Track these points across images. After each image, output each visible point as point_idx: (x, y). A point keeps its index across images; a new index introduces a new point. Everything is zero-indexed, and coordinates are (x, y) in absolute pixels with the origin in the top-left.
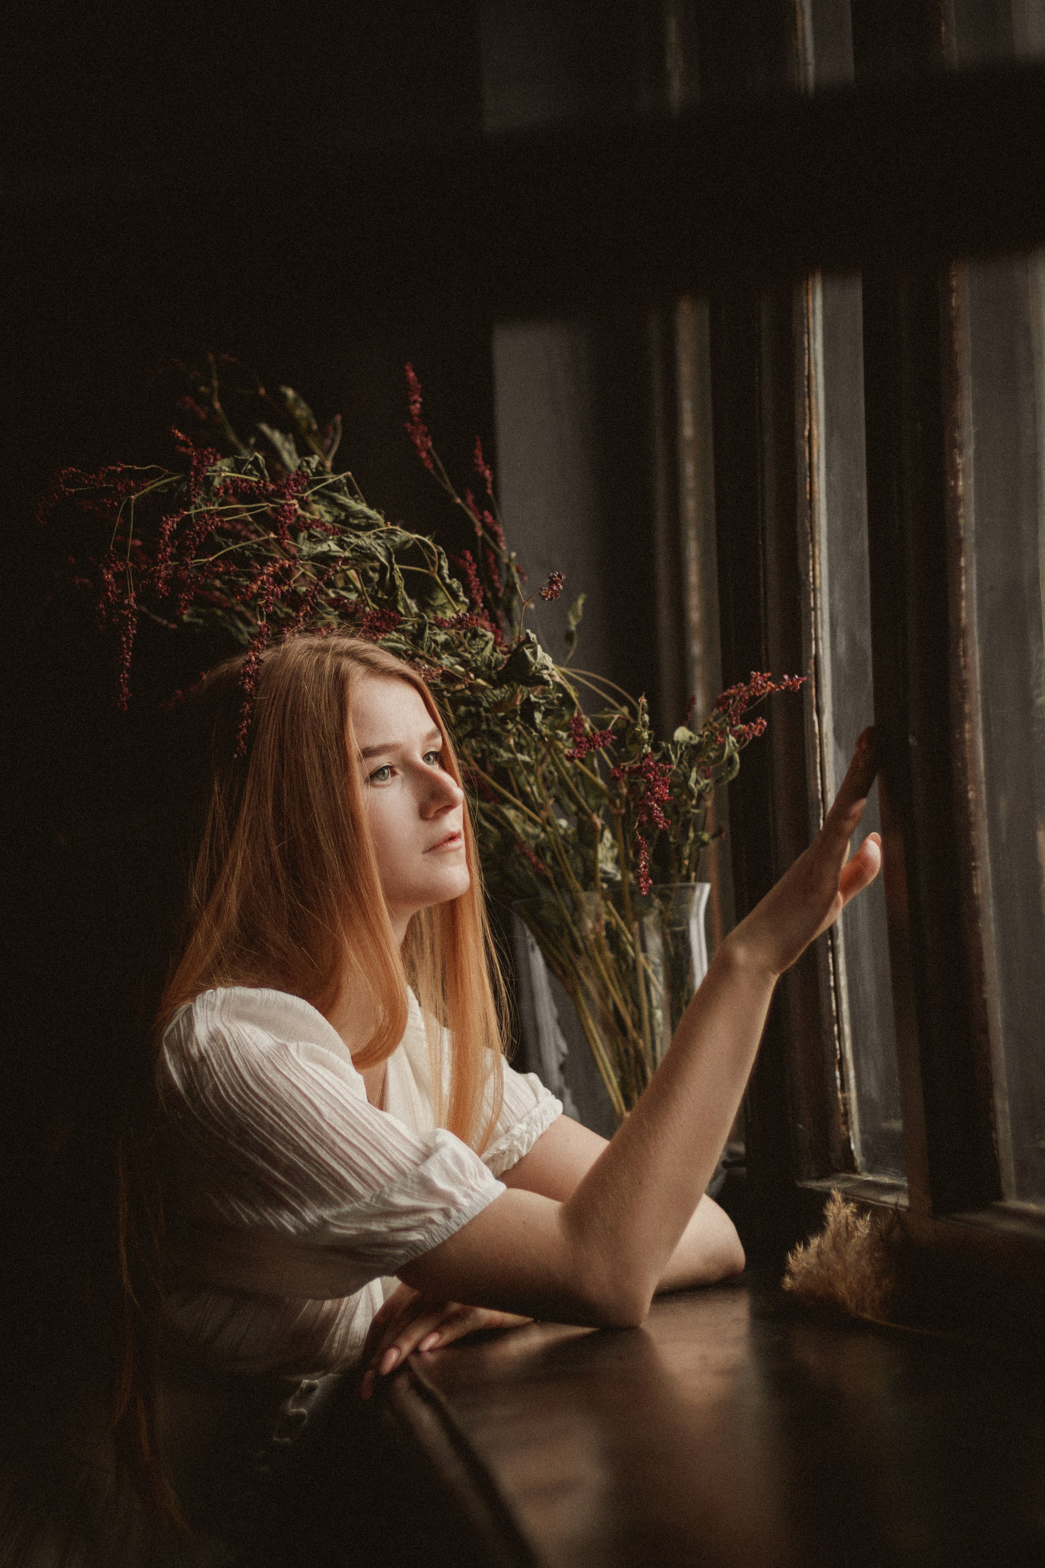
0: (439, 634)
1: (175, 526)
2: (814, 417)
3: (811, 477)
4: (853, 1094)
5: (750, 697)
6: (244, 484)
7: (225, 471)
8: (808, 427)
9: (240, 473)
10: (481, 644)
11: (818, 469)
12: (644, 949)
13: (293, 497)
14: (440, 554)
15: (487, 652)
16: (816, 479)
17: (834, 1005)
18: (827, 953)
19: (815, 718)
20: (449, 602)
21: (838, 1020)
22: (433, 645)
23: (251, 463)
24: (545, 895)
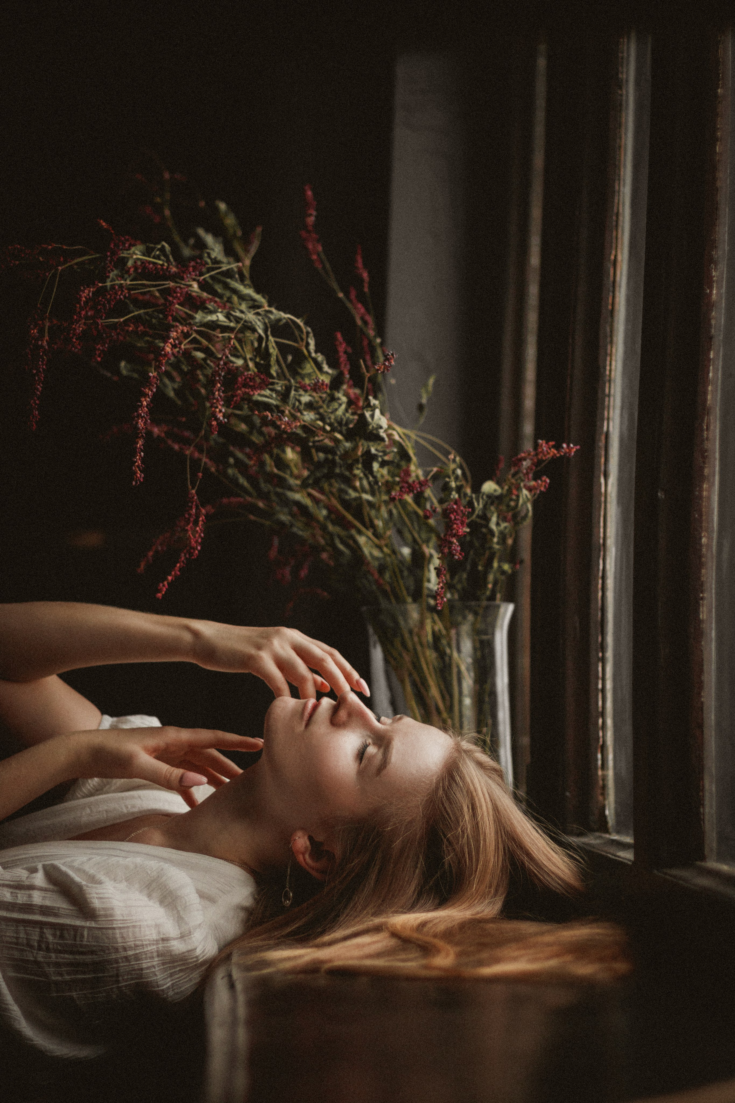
0: (304, 396)
1: (91, 294)
2: (619, 246)
3: (614, 292)
4: (611, 773)
5: (538, 460)
6: (151, 266)
7: (136, 254)
8: (613, 252)
9: (149, 257)
10: (335, 405)
11: (620, 287)
12: (459, 651)
13: (194, 280)
14: (308, 333)
15: (340, 412)
16: (617, 294)
17: (600, 703)
18: (598, 662)
19: (602, 480)
20: (314, 372)
21: (603, 714)
22: (297, 404)
23: (159, 250)
24: (384, 603)
